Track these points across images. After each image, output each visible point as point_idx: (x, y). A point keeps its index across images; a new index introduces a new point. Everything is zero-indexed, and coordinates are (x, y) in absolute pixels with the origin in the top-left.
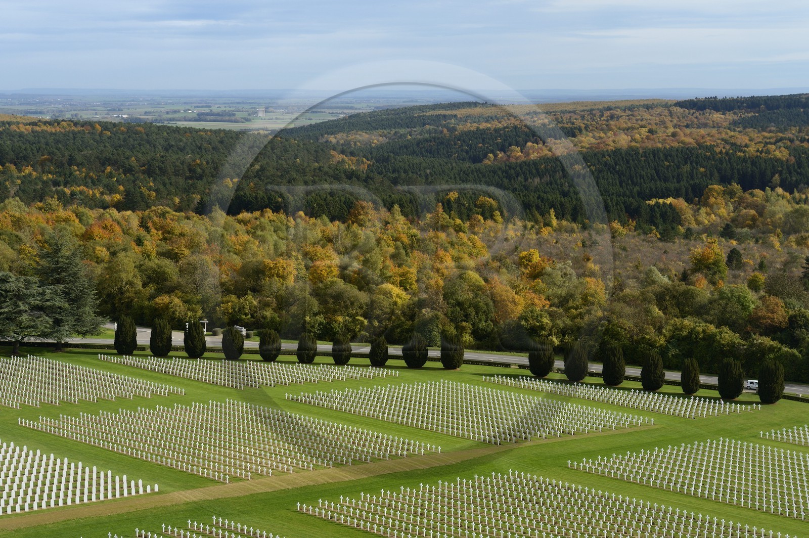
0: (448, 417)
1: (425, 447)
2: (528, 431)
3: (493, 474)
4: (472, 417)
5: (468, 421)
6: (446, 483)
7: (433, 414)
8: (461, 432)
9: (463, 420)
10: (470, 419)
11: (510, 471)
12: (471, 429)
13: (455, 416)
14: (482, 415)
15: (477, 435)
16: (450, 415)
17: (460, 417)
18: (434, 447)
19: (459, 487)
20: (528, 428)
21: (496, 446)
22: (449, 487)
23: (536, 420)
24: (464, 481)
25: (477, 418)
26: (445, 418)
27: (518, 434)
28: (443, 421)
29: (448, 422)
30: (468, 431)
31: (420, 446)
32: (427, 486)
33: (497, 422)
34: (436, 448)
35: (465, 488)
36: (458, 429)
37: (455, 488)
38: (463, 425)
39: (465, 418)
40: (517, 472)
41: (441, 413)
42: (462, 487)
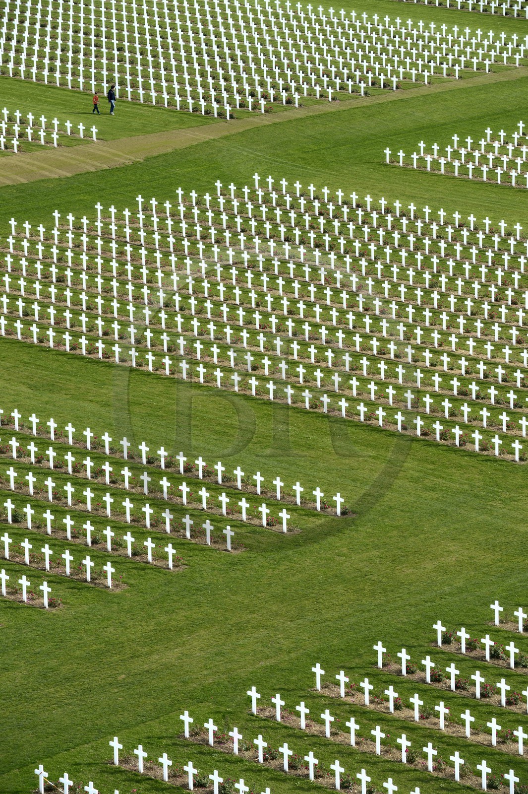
0: (110, 58)
1: (62, 127)
2: (293, 84)
3: (218, 184)
4: (166, 56)
5: (156, 65)
6: (113, 210)
7: (76, 51)
8: (141, 92)
9: (145, 64)
10: (162, 61)
11: (256, 177)
12: (164, 84)
13: (127, 54)
14: (188, 50)
15: (178, 98)
16: (116, 52)
17: (138, 56)
18: (81, 127)
19: (141, 216)
20: (295, 78)
21: (222, 123)
22: (120, 218)
23: (312, 60)
24: (154, 202)
25: (178, 59)
26: (104, 61)
27: (272, 92)
28: (99, 66)
29: (110, 69)
30: (159, 89)
31: (49, 127)
32: (71, 218)
33: (224, 66)
34: (87, 131)
35: (155, 219)
36: (134, 85)
37: (134, 220)
38: (146, 76)
39: (150, 58)
40: (270, 180)
41: (93, 48)
42: (148, 217)
